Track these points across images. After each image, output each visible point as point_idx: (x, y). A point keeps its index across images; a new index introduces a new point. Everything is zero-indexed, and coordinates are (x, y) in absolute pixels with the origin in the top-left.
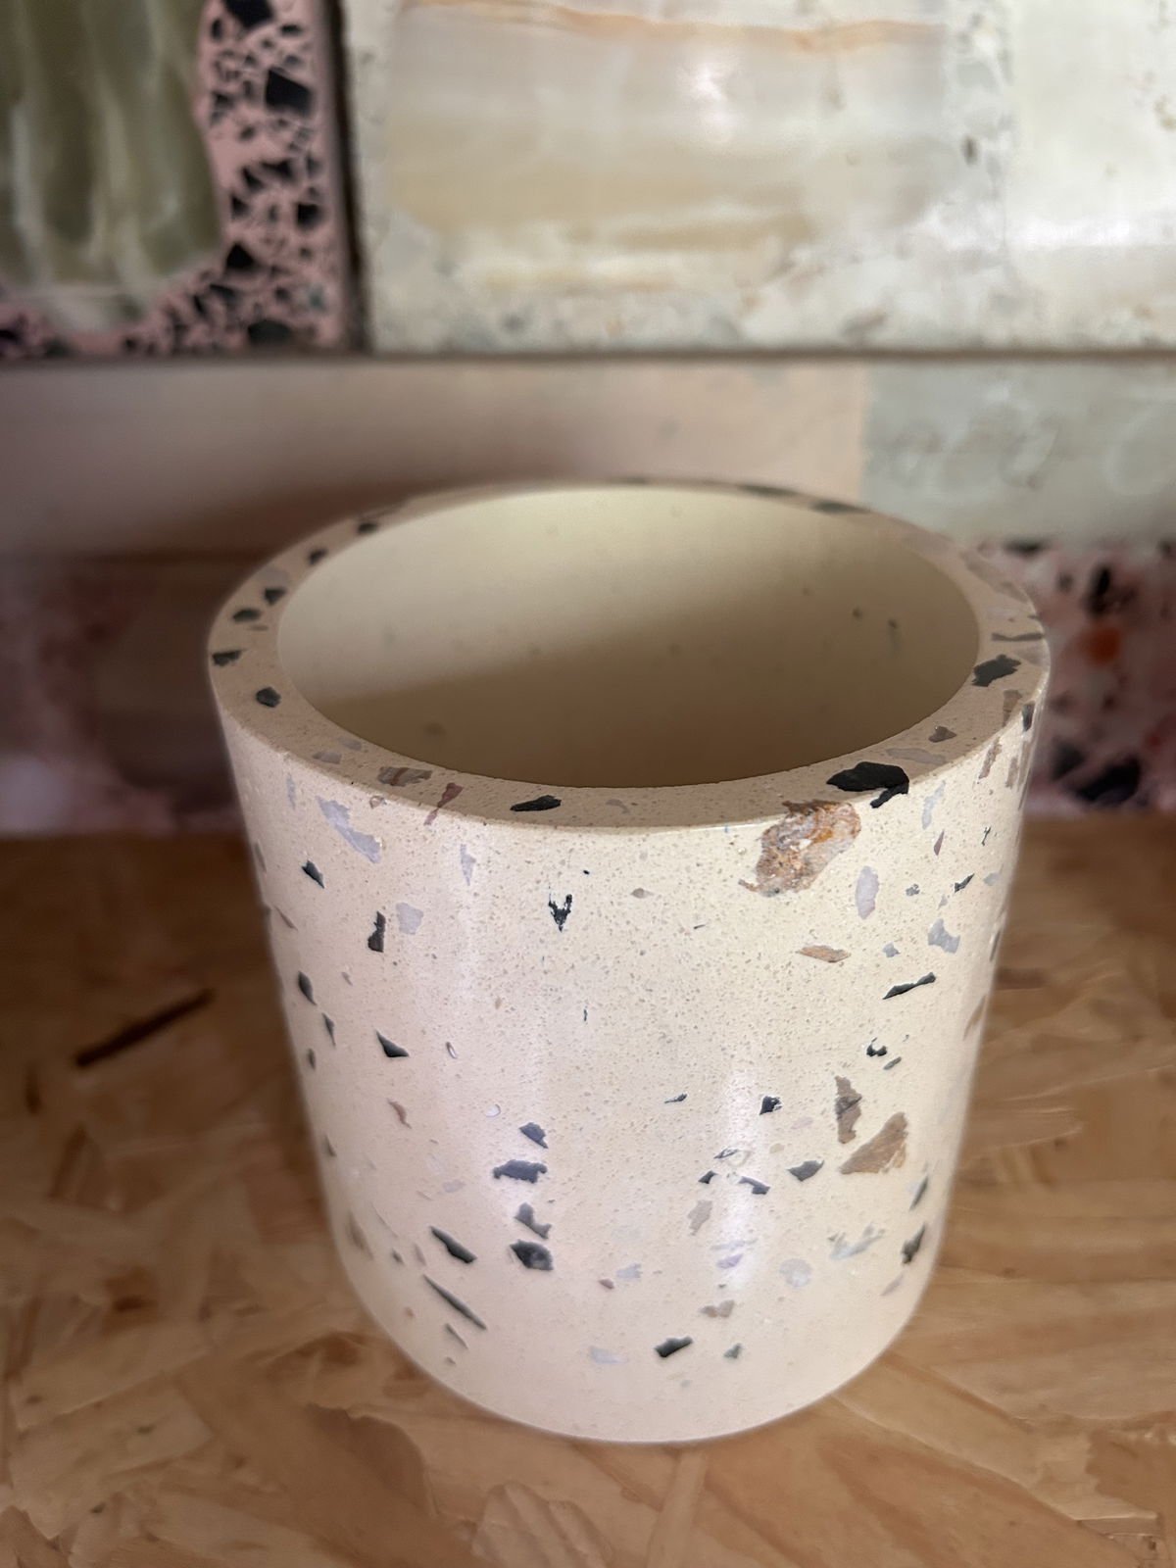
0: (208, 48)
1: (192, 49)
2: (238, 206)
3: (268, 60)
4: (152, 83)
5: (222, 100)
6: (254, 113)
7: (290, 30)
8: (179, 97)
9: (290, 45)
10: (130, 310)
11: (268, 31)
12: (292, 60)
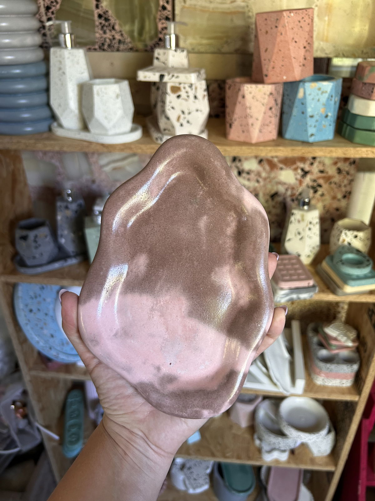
0: (159, 13)
1: (157, 13)
2: (161, 33)
3: (166, 15)
4: (152, 17)
5: (160, 20)
6: (163, 21)
7: (169, 11)
8: (155, 18)
9: (168, 13)
10: (146, 46)
11: (166, 12)
12: (169, 15)
